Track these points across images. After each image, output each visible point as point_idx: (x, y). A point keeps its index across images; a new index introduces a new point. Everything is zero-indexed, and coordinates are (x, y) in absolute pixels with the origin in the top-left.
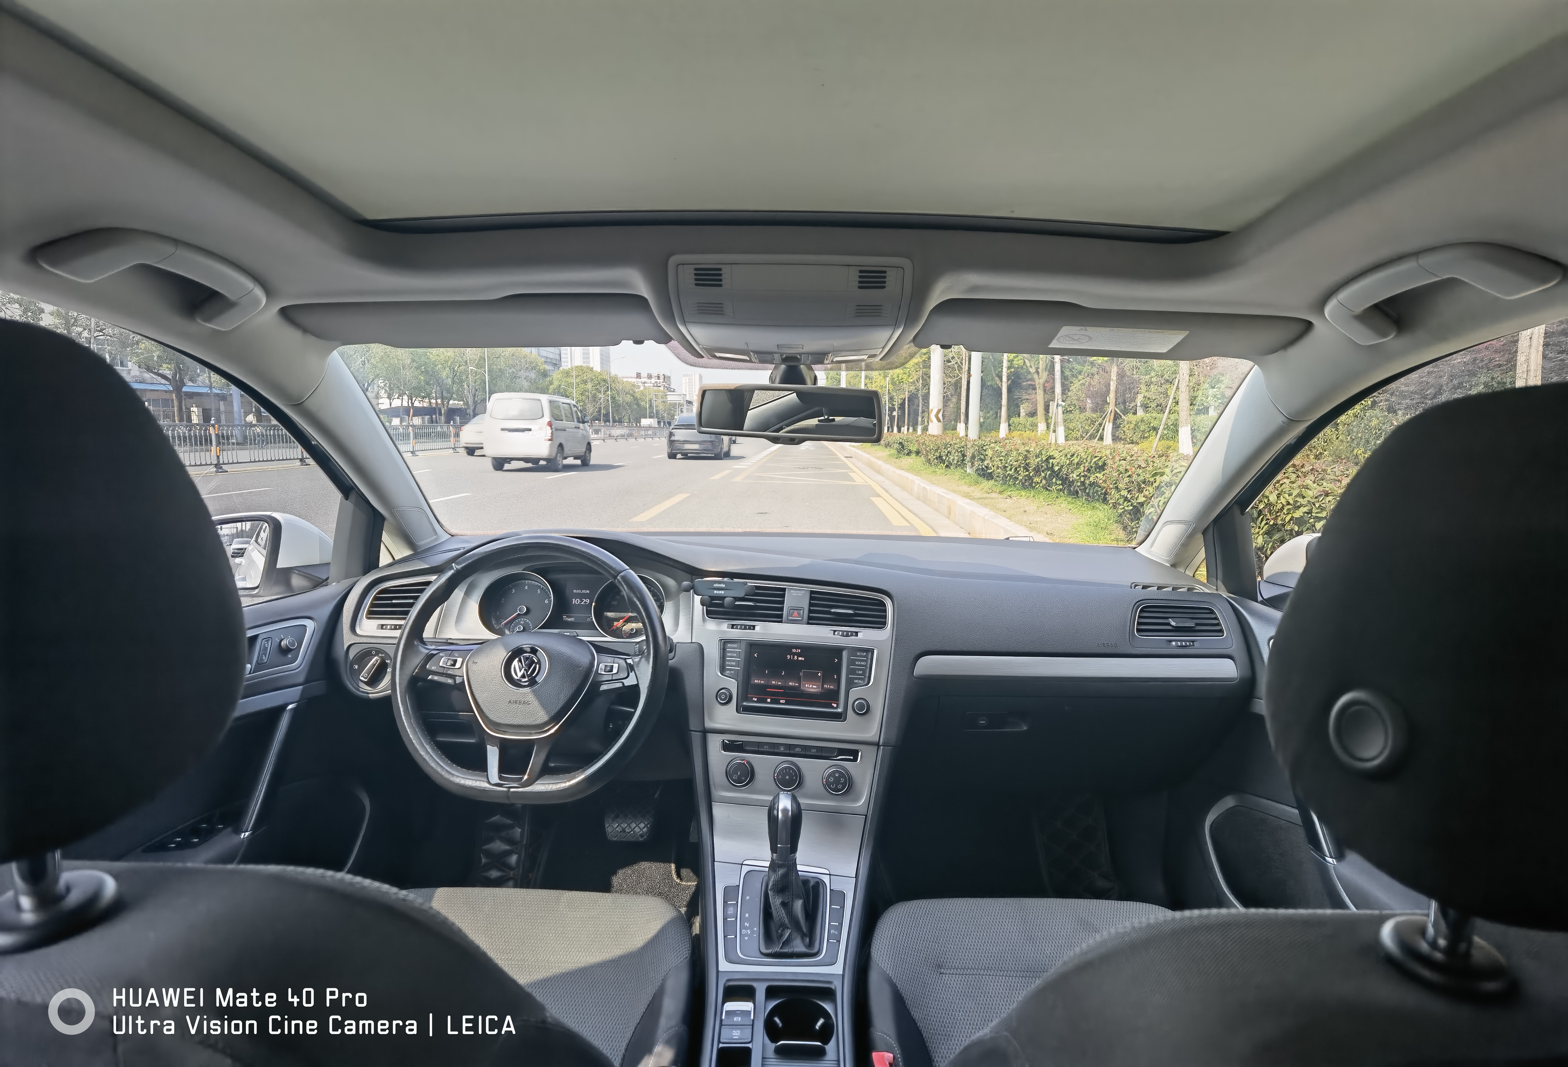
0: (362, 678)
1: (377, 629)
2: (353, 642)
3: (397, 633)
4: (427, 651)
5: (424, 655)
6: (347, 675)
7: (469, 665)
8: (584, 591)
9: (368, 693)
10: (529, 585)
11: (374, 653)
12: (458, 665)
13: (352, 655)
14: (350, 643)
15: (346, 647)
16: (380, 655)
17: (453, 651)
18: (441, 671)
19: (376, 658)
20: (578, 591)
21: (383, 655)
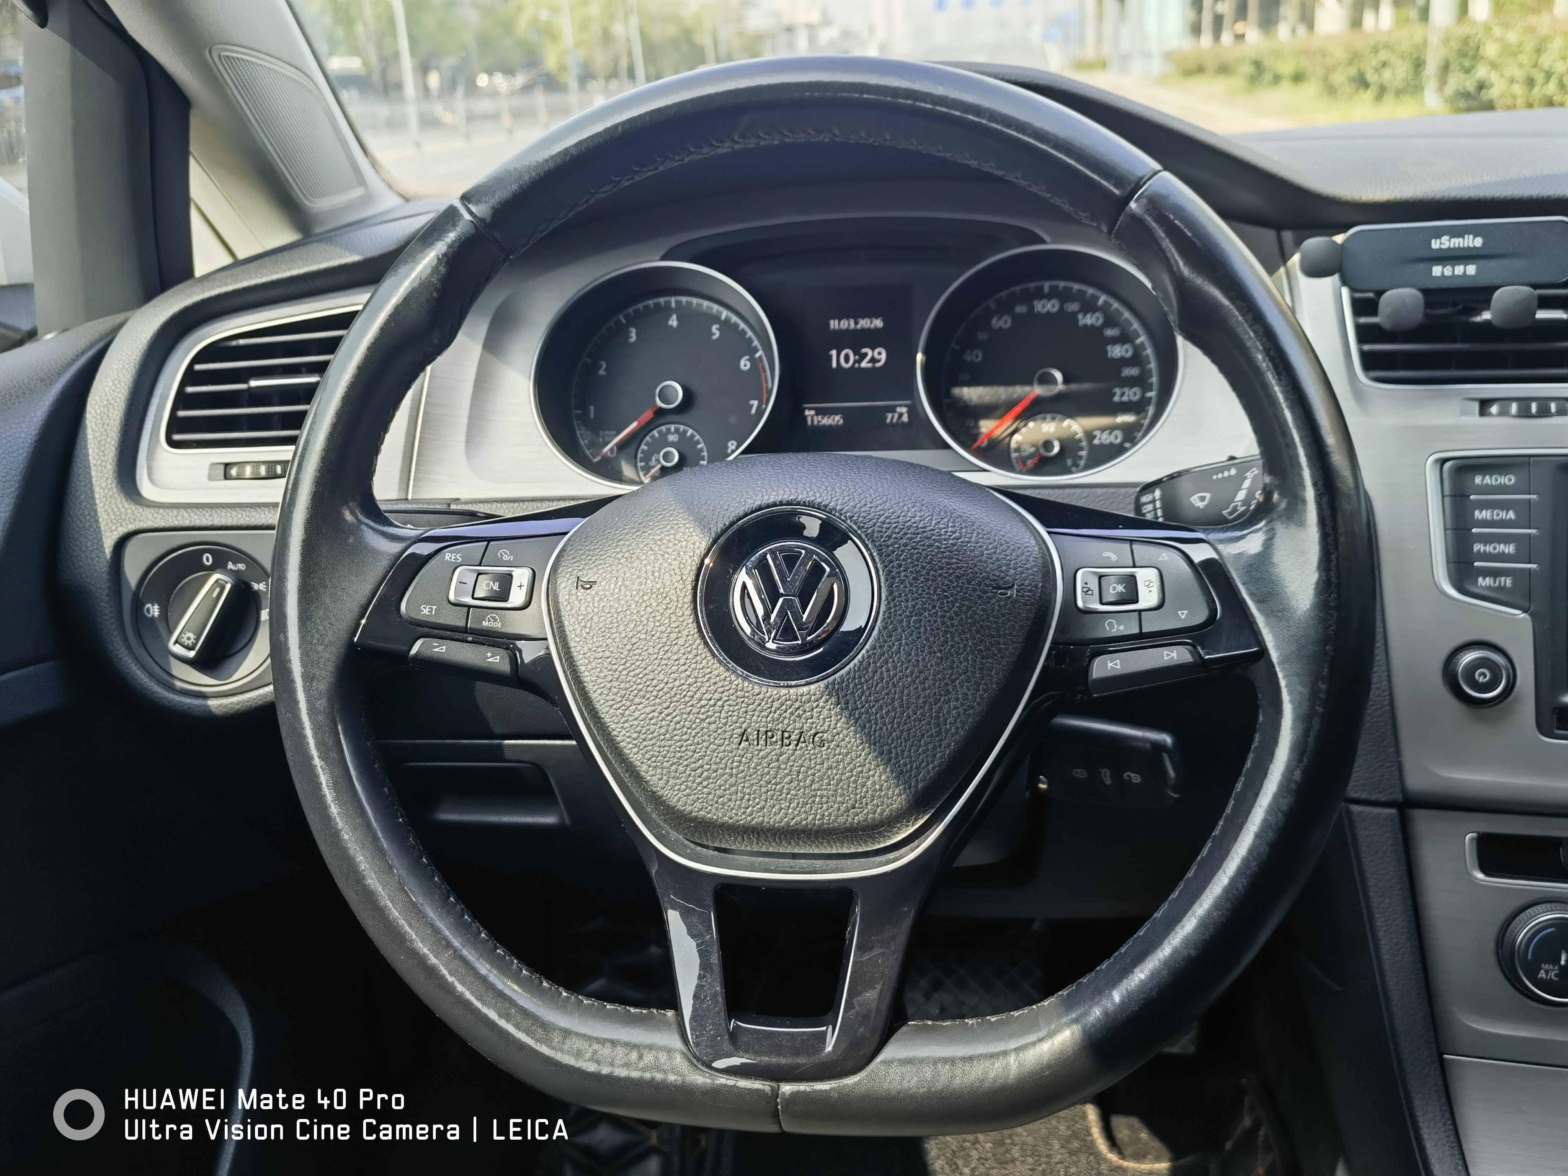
0: (178, 649)
1: (211, 477)
2: (131, 527)
3: (274, 491)
4: (396, 548)
5: (385, 563)
6: (126, 640)
7: (563, 597)
8: (864, 323)
9: (204, 696)
10: (684, 313)
11: (207, 559)
12: (517, 597)
13: (132, 572)
14: (122, 531)
15: (108, 544)
16: (230, 566)
17: (489, 540)
18: (455, 619)
19: (216, 576)
20: (844, 324)
21: (241, 566)
